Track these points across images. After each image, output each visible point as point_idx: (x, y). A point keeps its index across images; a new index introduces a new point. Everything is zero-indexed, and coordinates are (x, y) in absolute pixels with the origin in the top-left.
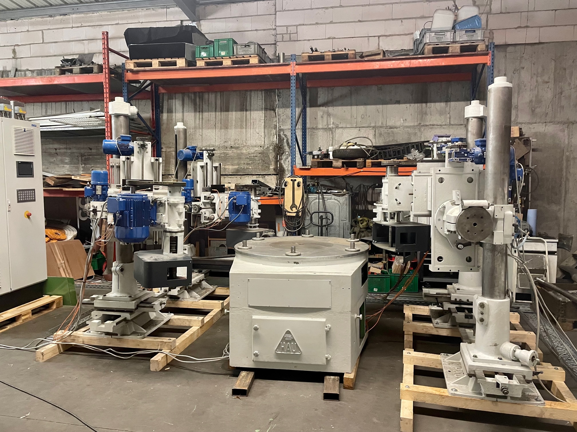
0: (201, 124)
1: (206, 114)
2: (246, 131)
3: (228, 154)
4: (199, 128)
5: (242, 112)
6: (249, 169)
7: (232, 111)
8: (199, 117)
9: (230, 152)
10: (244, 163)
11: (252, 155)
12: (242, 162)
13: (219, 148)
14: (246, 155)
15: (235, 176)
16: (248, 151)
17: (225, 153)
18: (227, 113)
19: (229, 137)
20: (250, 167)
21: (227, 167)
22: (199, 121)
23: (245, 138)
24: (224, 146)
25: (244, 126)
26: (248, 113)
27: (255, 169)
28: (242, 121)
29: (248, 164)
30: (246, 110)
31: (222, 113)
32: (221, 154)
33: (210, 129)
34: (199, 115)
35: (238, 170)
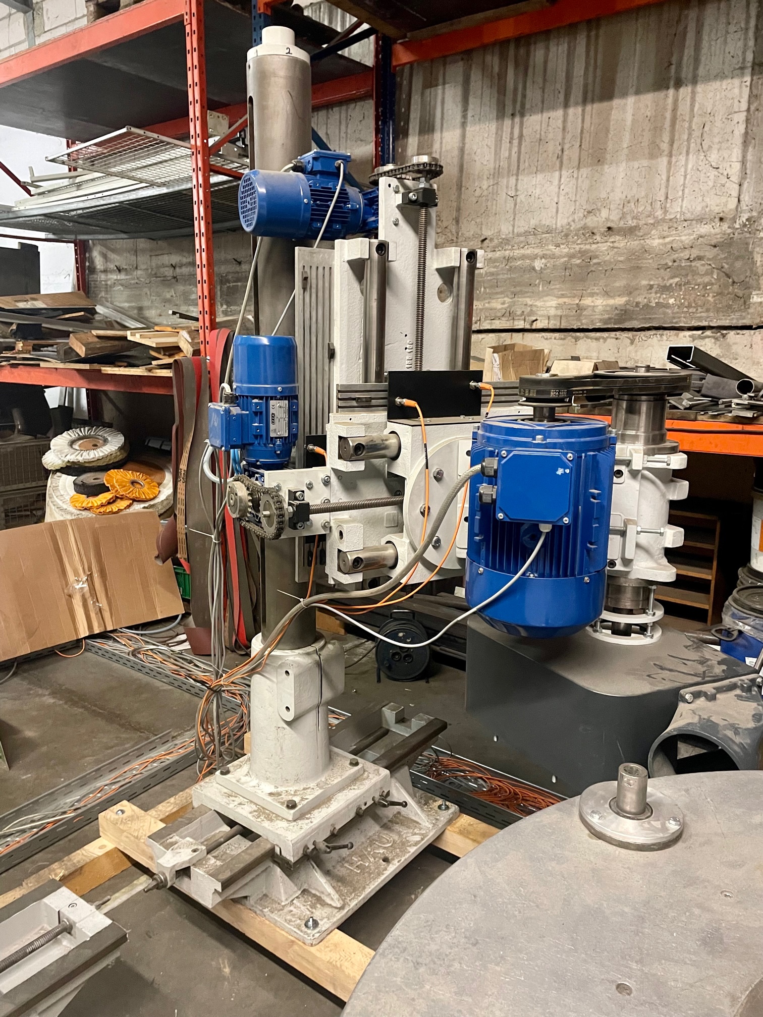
0: (514, 156)
1: (534, 121)
2: (670, 163)
3: (596, 257)
4: (509, 171)
5: (661, 94)
6: (667, 306)
7: (624, 95)
8: (512, 133)
9: (604, 247)
10: (651, 287)
11: (686, 254)
12: (644, 282)
13: (567, 235)
14: (659, 255)
15: (613, 334)
16: (667, 240)
17: (586, 251)
18: (605, 104)
19: (603, 195)
20: (672, 301)
21: (587, 301)
22: (510, 150)
23: (663, 190)
24: (584, 227)
25: (665, 146)
26: (686, 91)
27: (689, 306)
28: (657, 130)
29: (665, 289)
30: (678, 84)
31: (589, 108)
32: (572, 256)
33: (542, 171)
34: (512, 128)
35: (624, 313)
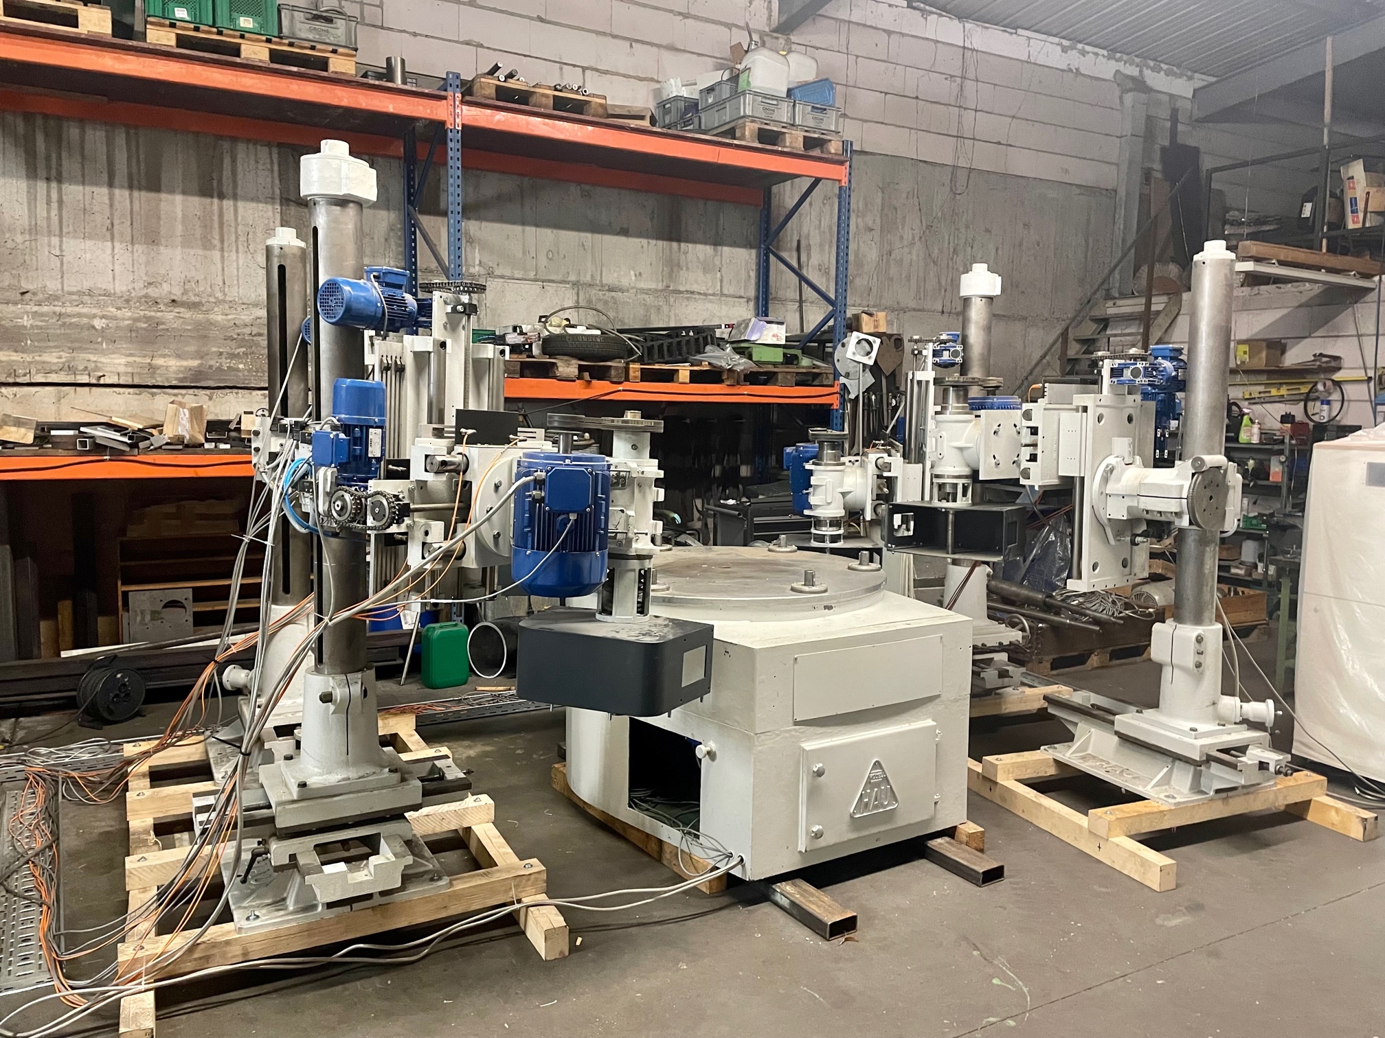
0: (55, 219)
1: (74, 192)
2: (223, 256)
3: (163, 323)
4: (50, 232)
5: (208, 200)
6: (238, 370)
7: (172, 191)
8: (49, 195)
9: (170, 316)
10: (221, 354)
11: (247, 330)
12: (214, 349)
13: (127, 301)
14: (223, 328)
15: (191, 391)
16: (229, 317)
17: (151, 317)
18: (152, 195)
19: (163, 271)
20: (241, 366)
21: (159, 361)
22: (48, 212)
23: (220, 278)
24: (146, 296)
25: (216, 242)
26: (228, 204)
27: (257, 371)
28: (207, 227)
29: (233, 356)
30: (221, 196)
31: (136, 194)
32: (136, 320)
33: (91, 238)
34: (48, 192)
35: (199, 374)
